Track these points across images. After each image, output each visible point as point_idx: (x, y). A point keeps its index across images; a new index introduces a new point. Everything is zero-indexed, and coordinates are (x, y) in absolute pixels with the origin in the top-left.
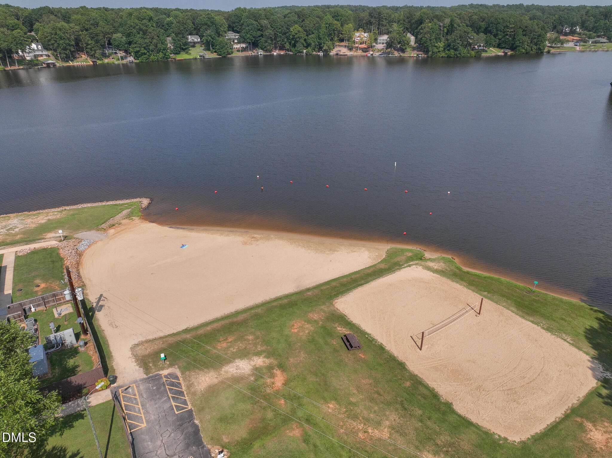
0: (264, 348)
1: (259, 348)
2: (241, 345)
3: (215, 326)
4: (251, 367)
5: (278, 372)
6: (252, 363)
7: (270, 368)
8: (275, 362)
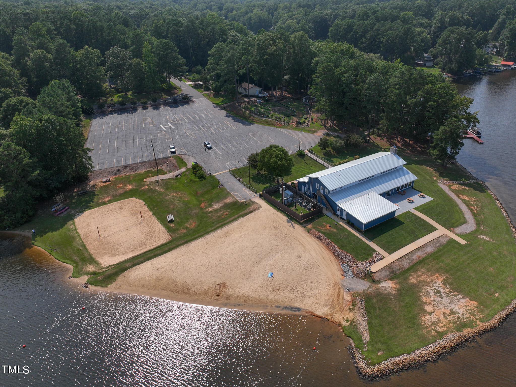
0: (208, 215)
1: (210, 214)
2: (218, 214)
3: (231, 219)
4: (213, 206)
5: (203, 207)
6: (213, 208)
7: (206, 208)
8: (204, 210)
